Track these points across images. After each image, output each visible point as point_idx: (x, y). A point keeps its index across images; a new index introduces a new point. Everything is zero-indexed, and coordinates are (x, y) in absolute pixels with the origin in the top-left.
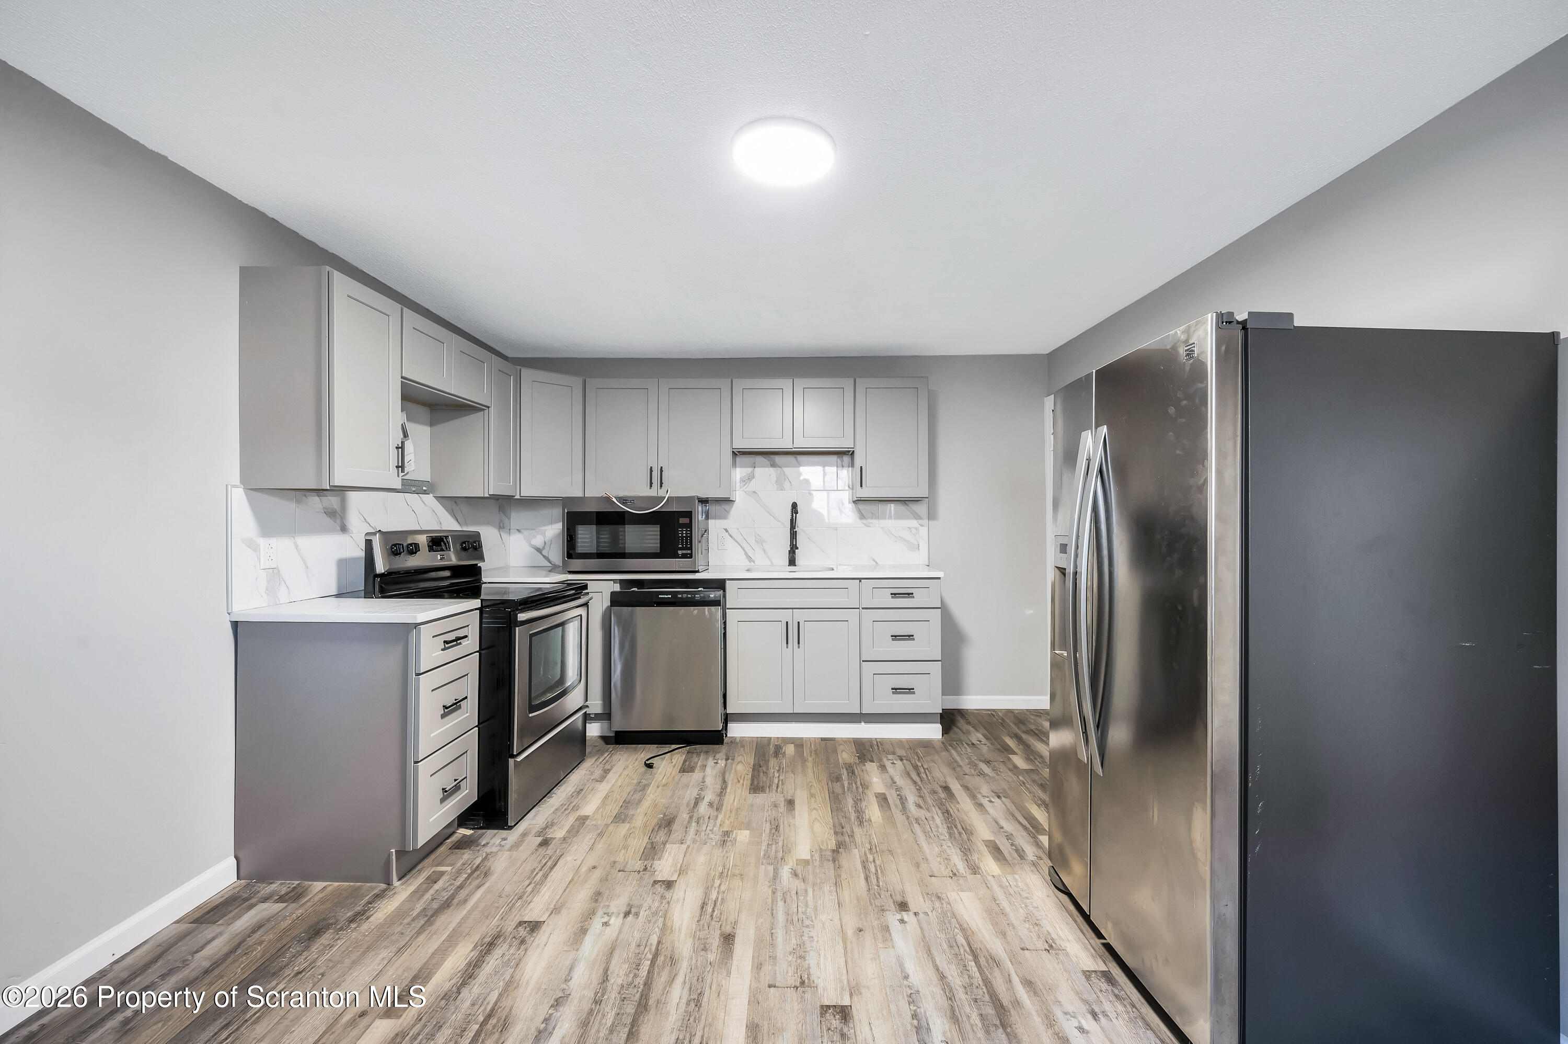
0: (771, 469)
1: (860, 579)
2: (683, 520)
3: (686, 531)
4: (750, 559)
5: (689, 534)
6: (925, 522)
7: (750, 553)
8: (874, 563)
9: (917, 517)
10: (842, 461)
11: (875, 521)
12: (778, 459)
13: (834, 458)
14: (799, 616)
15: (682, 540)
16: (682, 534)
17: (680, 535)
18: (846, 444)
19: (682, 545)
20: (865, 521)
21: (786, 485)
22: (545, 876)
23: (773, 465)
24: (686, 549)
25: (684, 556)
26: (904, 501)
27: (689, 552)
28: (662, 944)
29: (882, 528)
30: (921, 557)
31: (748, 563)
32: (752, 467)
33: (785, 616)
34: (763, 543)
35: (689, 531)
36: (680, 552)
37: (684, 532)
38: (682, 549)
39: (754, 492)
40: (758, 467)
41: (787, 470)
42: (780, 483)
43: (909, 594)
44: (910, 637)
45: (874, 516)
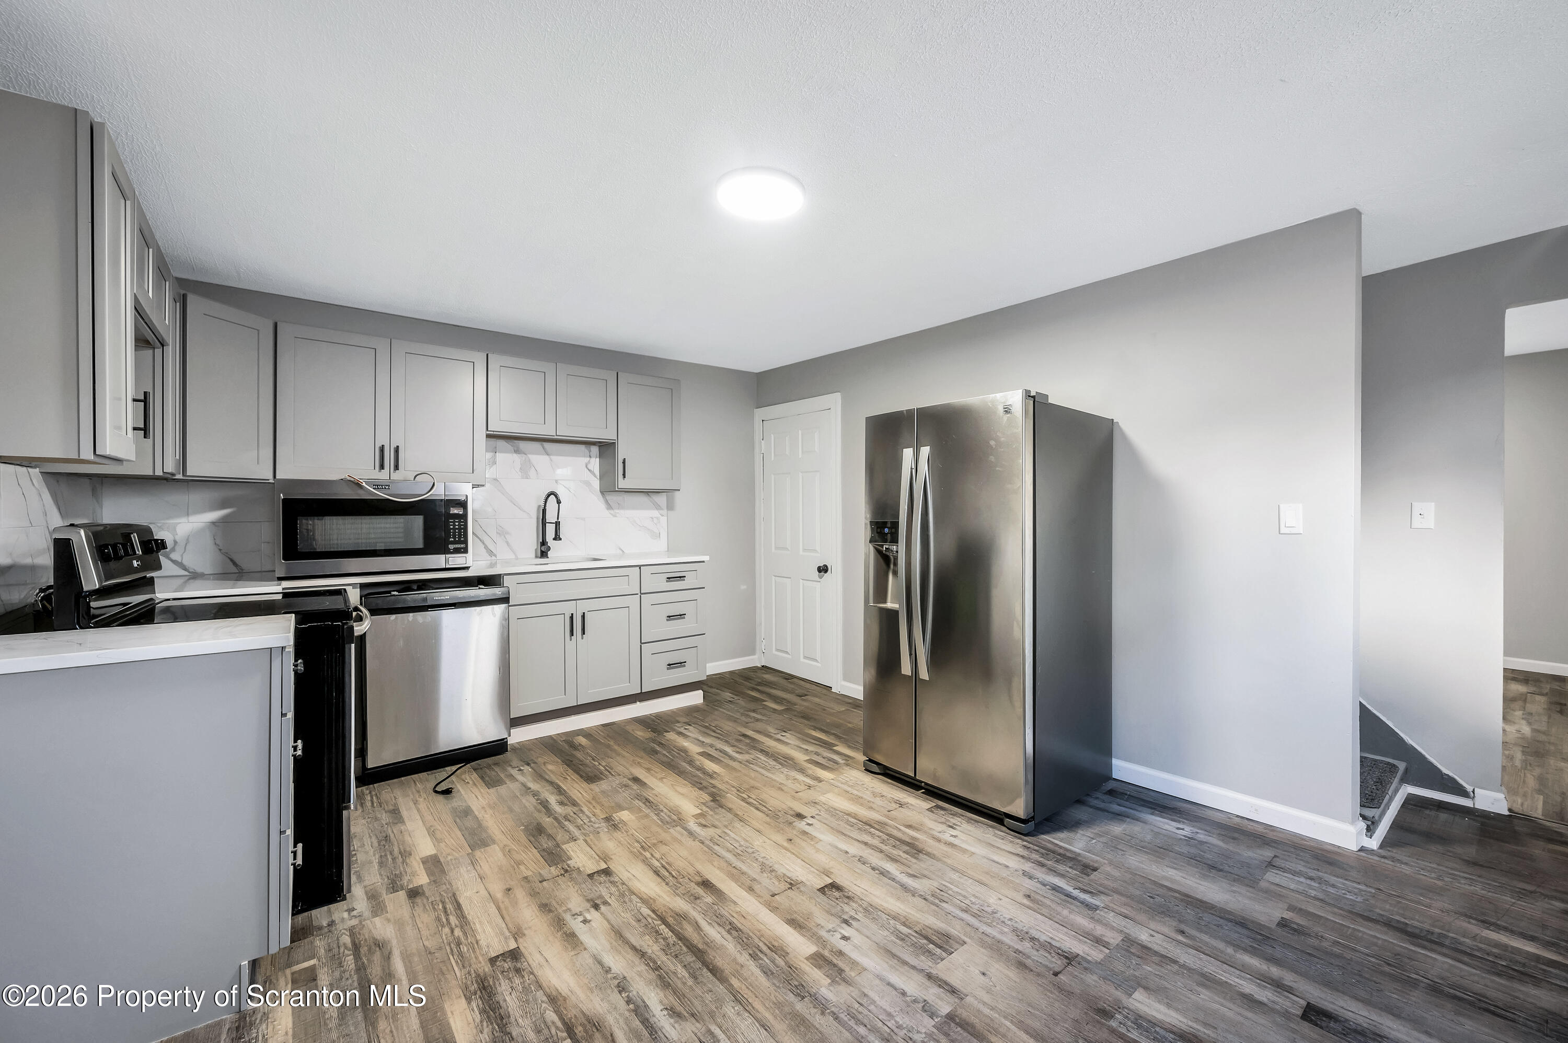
0: (515, 455)
1: (640, 567)
2: (454, 511)
3: (459, 522)
4: (491, 553)
5: (462, 525)
6: (665, 512)
7: (491, 547)
8: (621, 552)
9: (658, 507)
10: (590, 451)
11: (622, 511)
12: (522, 445)
13: (582, 448)
14: (583, 607)
15: (454, 533)
16: (454, 525)
17: (452, 527)
18: (607, 435)
19: (454, 537)
20: (612, 512)
21: (532, 473)
22: (462, 916)
23: (517, 451)
24: (459, 542)
25: (457, 551)
26: (647, 492)
27: (462, 546)
28: (657, 911)
29: (627, 518)
30: (662, 544)
31: (489, 558)
32: (492, 452)
33: (569, 608)
34: (507, 536)
35: (462, 522)
36: (451, 547)
37: (457, 524)
38: (452, 543)
39: (496, 479)
40: (501, 452)
41: (534, 458)
42: (525, 472)
43: (680, 577)
44: (681, 616)
45: (620, 507)
